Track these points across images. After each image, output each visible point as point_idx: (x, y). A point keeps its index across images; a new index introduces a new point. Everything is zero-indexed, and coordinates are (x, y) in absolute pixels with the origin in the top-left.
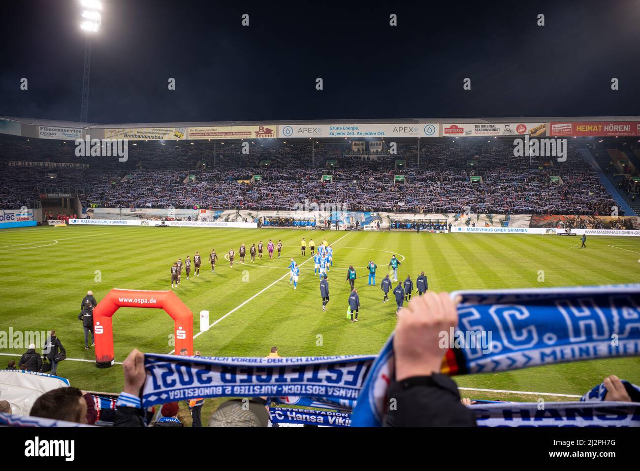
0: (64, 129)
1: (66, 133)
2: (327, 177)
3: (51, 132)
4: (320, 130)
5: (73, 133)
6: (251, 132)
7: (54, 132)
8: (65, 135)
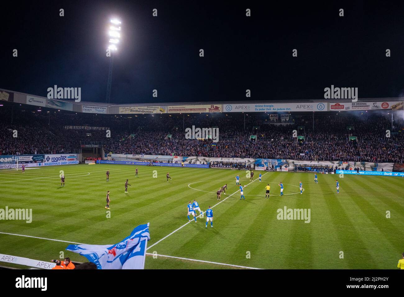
0: (96, 107)
1: (98, 109)
2: (253, 137)
3: (89, 109)
4: (249, 107)
5: (101, 109)
6: (206, 109)
7: (91, 109)
8: (97, 110)
